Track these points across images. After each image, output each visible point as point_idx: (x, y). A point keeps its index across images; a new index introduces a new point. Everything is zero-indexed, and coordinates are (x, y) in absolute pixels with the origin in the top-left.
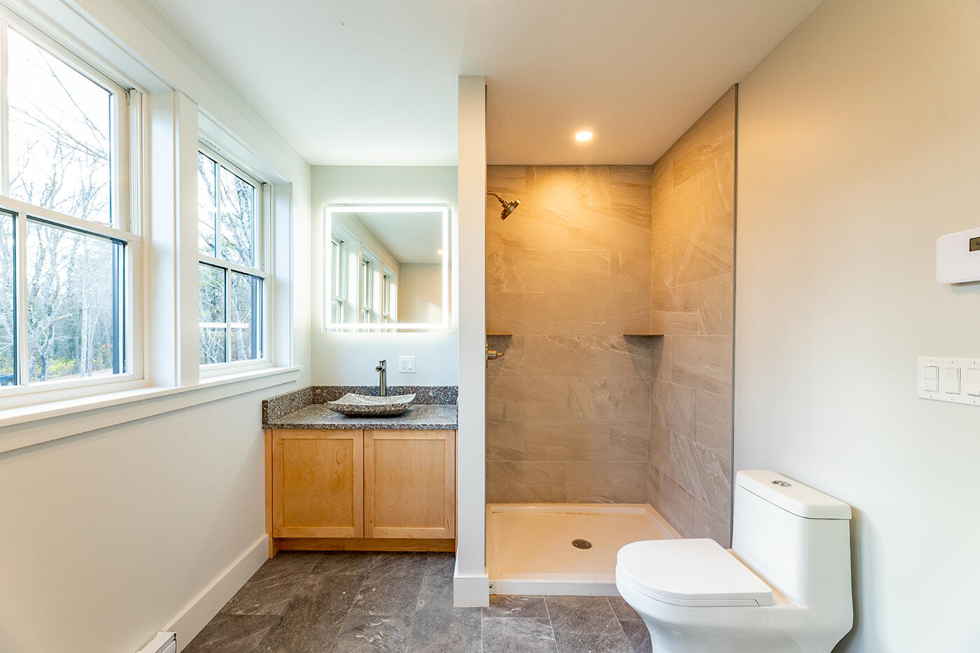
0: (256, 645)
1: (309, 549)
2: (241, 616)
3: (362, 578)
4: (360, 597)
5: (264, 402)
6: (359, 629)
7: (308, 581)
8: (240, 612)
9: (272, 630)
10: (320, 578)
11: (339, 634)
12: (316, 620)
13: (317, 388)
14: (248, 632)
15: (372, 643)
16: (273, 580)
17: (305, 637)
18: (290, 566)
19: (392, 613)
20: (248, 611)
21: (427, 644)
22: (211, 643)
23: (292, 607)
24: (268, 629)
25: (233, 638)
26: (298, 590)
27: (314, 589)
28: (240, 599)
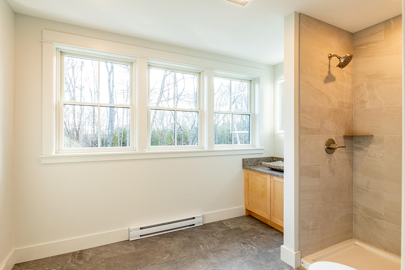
0: (220, 231)
1: (257, 218)
2: (224, 224)
3: (263, 234)
4: (255, 237)
5: (243, 159)
6: (244, 244)
7: (247, 226)
8: (224, 223)
9: (226, 231)
10: (251, 227)
11: (238, 241)
12: (237, 235)
13: (274, 158)
14: (221, 228)
15: (243, 249)
16: (239, 221)
17: (230, 237)
18: (247, 220)
19: (258, 247)
20: (226, 224)
21: (257, 260)
22: (213, 225)
23: (236, 229)
24: (225, 230)
25: (218, 227)
26: (242, 226)
27: (246, 228)
28: (228, 220)
